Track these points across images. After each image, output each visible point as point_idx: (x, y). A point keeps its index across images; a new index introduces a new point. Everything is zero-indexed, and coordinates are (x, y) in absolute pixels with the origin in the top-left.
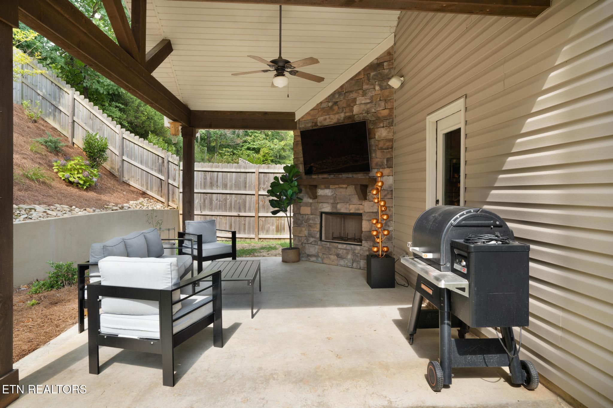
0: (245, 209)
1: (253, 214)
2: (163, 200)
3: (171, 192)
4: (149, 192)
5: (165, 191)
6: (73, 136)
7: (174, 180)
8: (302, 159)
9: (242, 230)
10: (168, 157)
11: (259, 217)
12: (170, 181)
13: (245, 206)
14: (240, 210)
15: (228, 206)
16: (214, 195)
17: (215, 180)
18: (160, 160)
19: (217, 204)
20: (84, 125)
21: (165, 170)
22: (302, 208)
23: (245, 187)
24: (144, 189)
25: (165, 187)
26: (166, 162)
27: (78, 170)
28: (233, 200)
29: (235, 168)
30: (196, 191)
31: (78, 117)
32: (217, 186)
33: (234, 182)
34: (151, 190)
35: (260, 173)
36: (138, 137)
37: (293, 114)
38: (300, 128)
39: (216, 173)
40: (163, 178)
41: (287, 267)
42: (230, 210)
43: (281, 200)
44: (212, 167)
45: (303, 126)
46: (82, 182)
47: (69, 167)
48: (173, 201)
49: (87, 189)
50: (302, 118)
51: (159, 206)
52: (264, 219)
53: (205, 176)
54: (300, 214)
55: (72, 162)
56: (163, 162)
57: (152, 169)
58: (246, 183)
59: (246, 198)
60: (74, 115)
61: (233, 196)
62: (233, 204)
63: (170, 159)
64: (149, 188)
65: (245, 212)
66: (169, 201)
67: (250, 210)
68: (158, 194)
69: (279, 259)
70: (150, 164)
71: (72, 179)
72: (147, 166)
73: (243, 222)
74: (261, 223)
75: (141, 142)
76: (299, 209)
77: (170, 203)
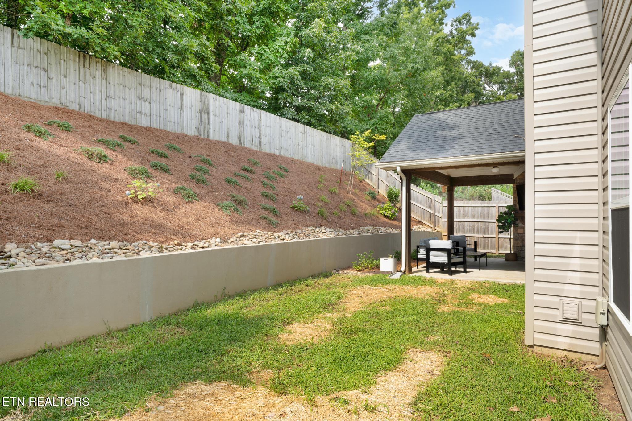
0: (488, 232)
1: (494, 236)
2: (431, 226)
3: (436, 221)
4: (423, 221)
5: (433, 220)
6: (378, 188)
7: (439, 213)
8: (517, 201)
9: (486, 247)
10: (435, 198)
11: (499, 238)
12: (436, 214)
13: (488, 230)
14: (484, 233)
15: (476, 230)
16: (466, 223)
17: (467, 212)
18: (430, 200)
19: (468, 229)
20: (384, 181)
21: (433, 207)
22: (518, 230)
23: (488, 217)
24: (420, 219)
25: (433, 218)
26: (433, 201)
27: (388, 209)
28: (479, 226)
29: (481, 204)
30: (454, 220)
31: (381, 177)
32: (468, 216)
33: (480, 214)
34: (424, 220)
35: (499, 207)
36: (415, 186)
37: (512, 175)
38: (517, 183)
39: (467, 208)
40: (431, 212)
41: (507, 262)
42: (477, 232)
43: (505, 225)
44: (464, 204)
45: (519, 182)
46: (390, 216)
47: (385, 208)
48: (438, 227)
49: (393, 220)
50: (518, 177)
51: (430, 230)
52: (502, 239)
53: (460, 210)
54: (517, 233)
55: (386, 205)
56: (432, 201)
57: (425, 206)
58: (489, 214)
59: (489, 225)
60: (379, 175)
61: (480, 223)
62: (479, 229)
63: (436, 200)
64: (423, 218)
65: (488, 234)
66: (435, 226)
67: (492, 233)
68: (428, 222)
69: (505, 259)
70: (423, 202)
71: (386, 214)
72: (421, 204)
73: (487, 242)
74: (500, 242)
75: (418, 189)
76: (517, 230)
77: (436, 228)
